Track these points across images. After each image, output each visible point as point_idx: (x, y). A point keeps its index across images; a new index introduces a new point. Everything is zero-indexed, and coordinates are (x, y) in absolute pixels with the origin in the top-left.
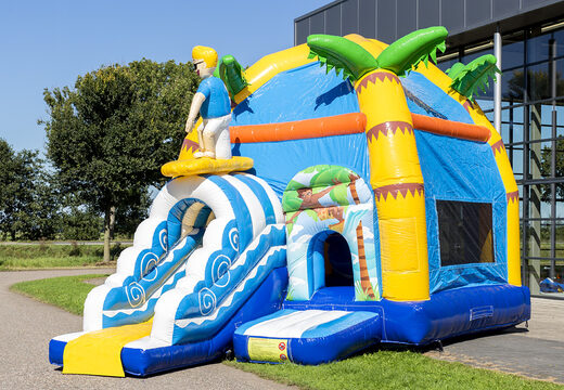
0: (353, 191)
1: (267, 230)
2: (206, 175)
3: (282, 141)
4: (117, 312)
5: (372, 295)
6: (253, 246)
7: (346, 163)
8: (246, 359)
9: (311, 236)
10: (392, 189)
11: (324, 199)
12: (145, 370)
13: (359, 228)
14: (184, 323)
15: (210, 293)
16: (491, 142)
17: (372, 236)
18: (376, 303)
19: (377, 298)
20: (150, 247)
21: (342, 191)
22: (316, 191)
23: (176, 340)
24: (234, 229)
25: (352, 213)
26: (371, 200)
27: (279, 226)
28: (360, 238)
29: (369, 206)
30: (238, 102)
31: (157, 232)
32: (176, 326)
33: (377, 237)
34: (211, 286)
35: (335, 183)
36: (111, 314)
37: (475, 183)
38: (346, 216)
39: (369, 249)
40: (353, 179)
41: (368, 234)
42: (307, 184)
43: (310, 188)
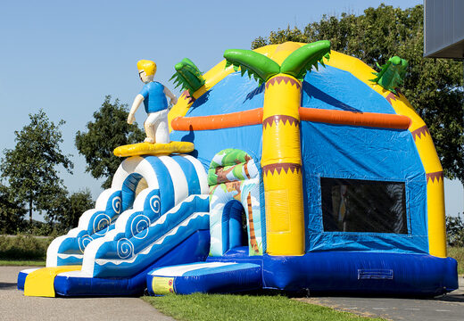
0: (246, 169)
1: (190, 199)
2: (144, 156)
3: (216, 129)
4: (69, 256)
5: (257, 251)
6: (174, 211)
7: (243, 148)
8: (152, 294)
9: (223, 205)
10: (271, 167)
11: (230, 175)
12: (67, 292)
13: (249, 198)
14: (103, 262)
15: (129, 243)
16: (411, 129)
17: (258, 204)
18: (260, 257)
19: (261, 253)
20: (104, 210)
21: (239, 169)
22: (226, 169)
23: (96, 274)
24: (157, 197)
25: (245, 186)
26: (258, 175)
27: (203, 197)
28: (250, 205)
29: (256, 180)
30: (197, 97)
31: (111, 198)
32: (96, 264)
33: (263, 205)
34: (130, 237)
35: (237, 162)
36: (64, 256)
37: (382, 164)
38: (241, 189)
39: (256, 214)
40: (247, 159)
41: (255, 202)
42: (221, 164)
43: (223, 167)
